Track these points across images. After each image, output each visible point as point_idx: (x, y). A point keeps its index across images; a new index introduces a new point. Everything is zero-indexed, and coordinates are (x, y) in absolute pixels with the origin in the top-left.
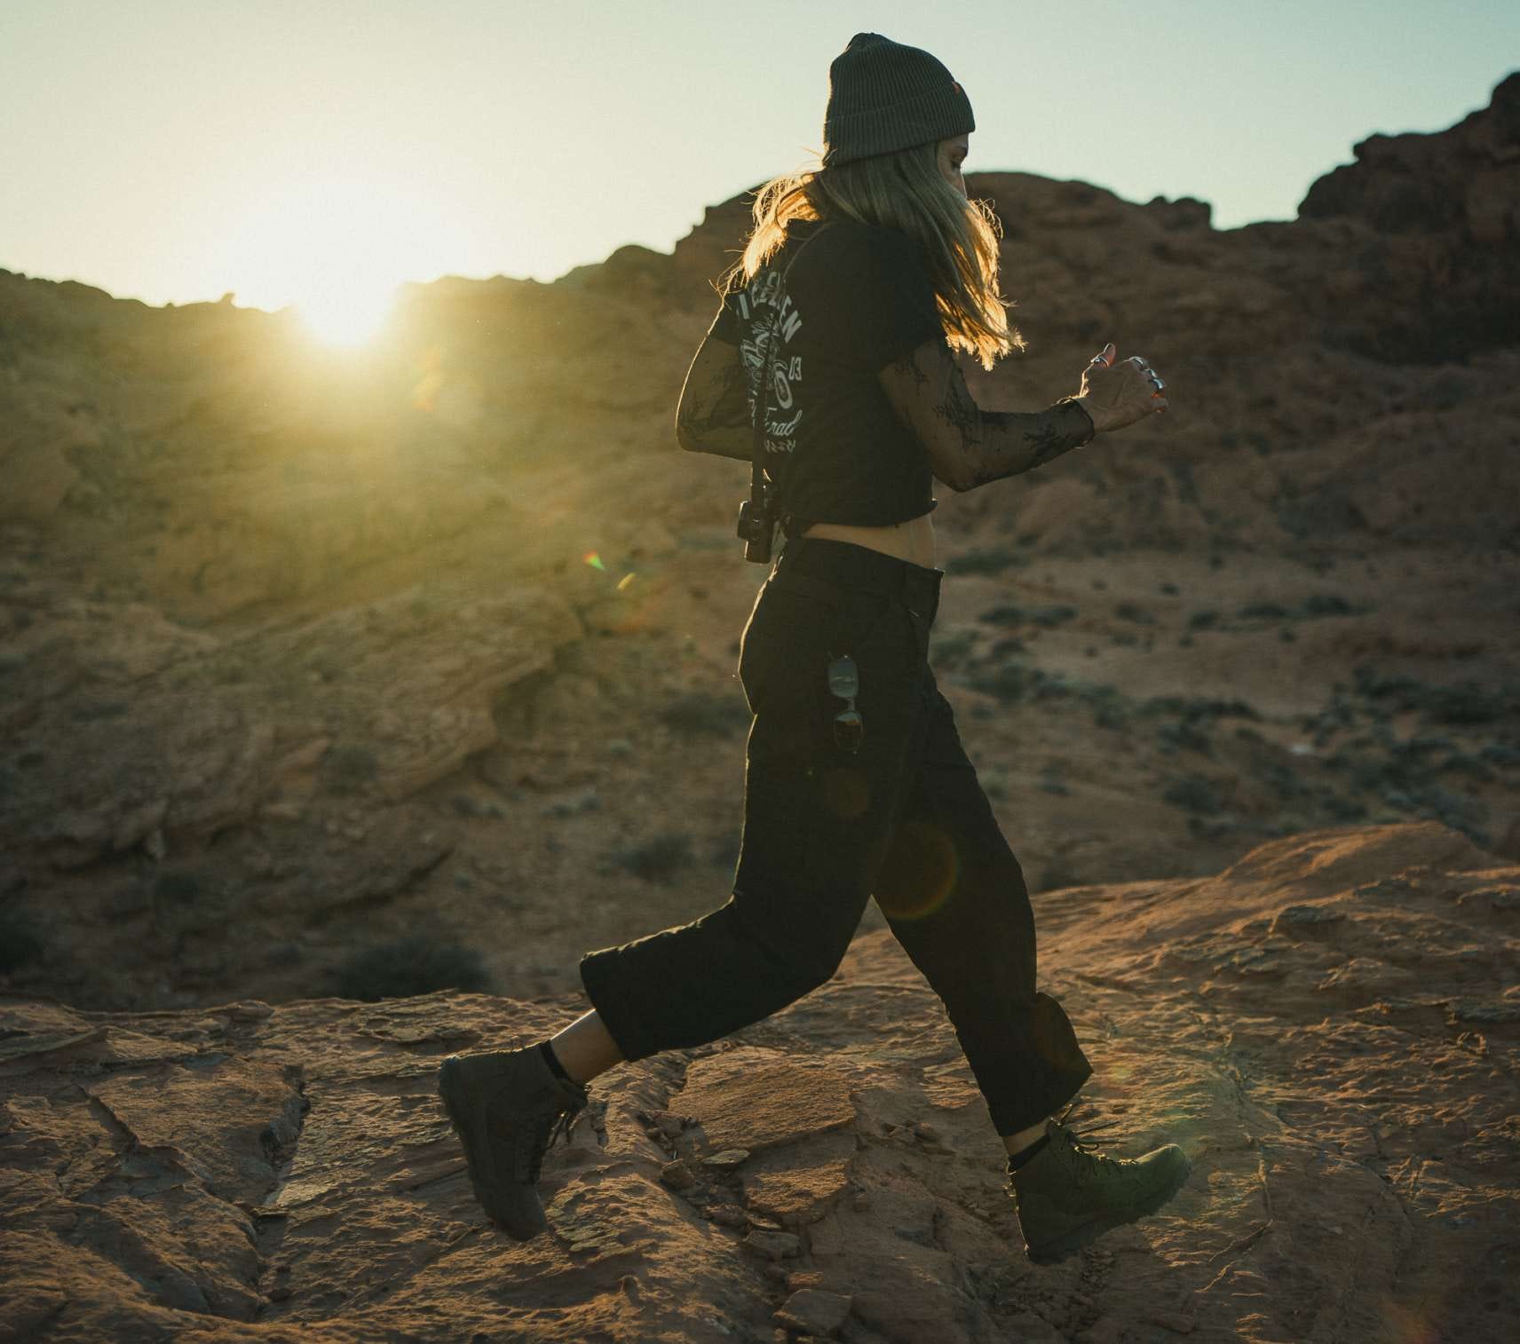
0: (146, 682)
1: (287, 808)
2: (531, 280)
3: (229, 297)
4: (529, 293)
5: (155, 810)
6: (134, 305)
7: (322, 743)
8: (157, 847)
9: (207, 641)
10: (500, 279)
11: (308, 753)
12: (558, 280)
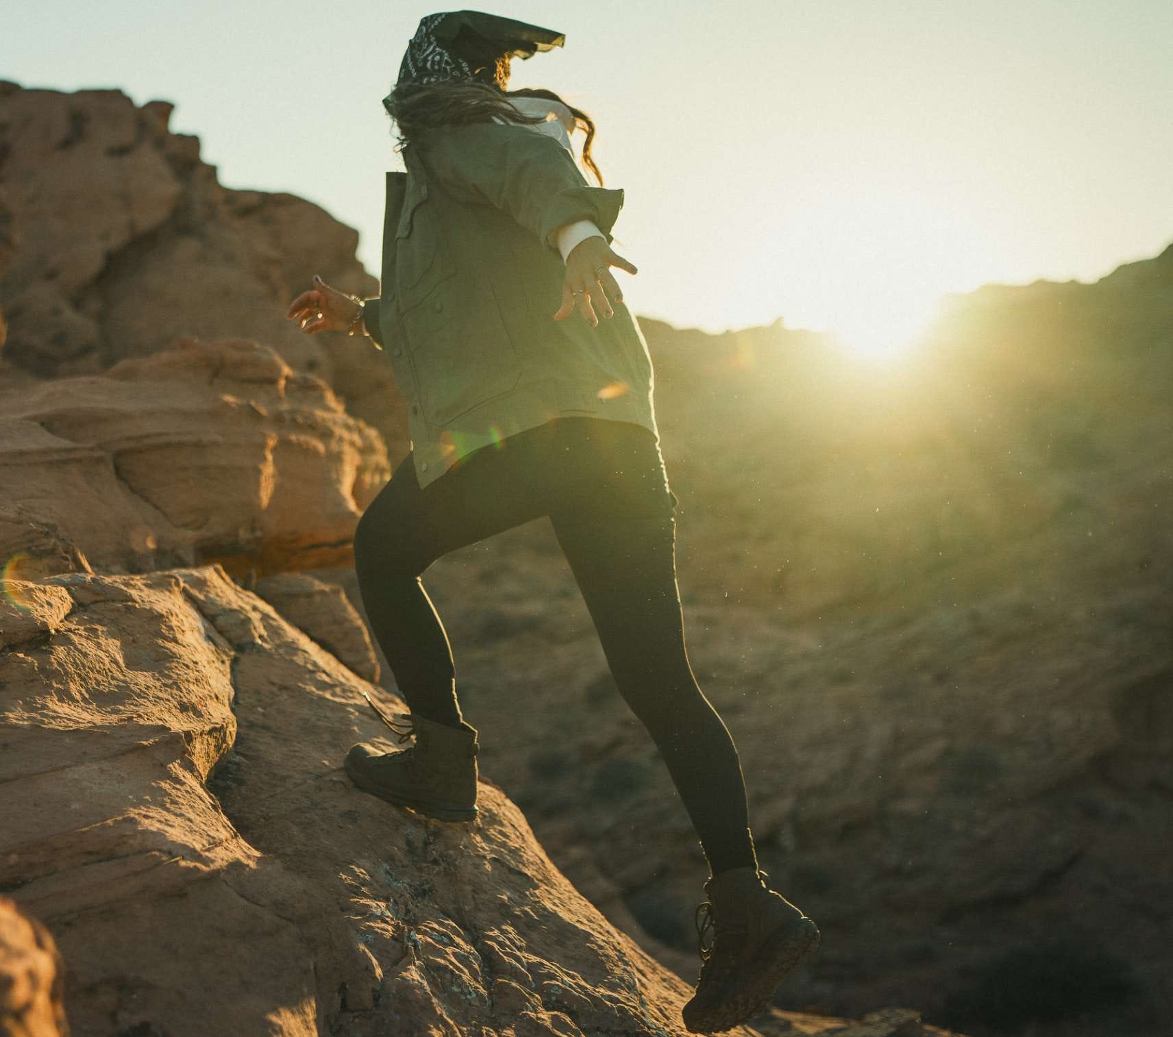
0: (756, 682)
1: (910, 806)
2: (1073, 282)
3: (779, 320)
4: (1075, 293)
5: (785, 805)
6: (694, 334)
7: (940, 744)
8: (787, 840)
9: (808, 641)
10: (1041, 284)
11: (929, 752)
12: (1102, 280)
